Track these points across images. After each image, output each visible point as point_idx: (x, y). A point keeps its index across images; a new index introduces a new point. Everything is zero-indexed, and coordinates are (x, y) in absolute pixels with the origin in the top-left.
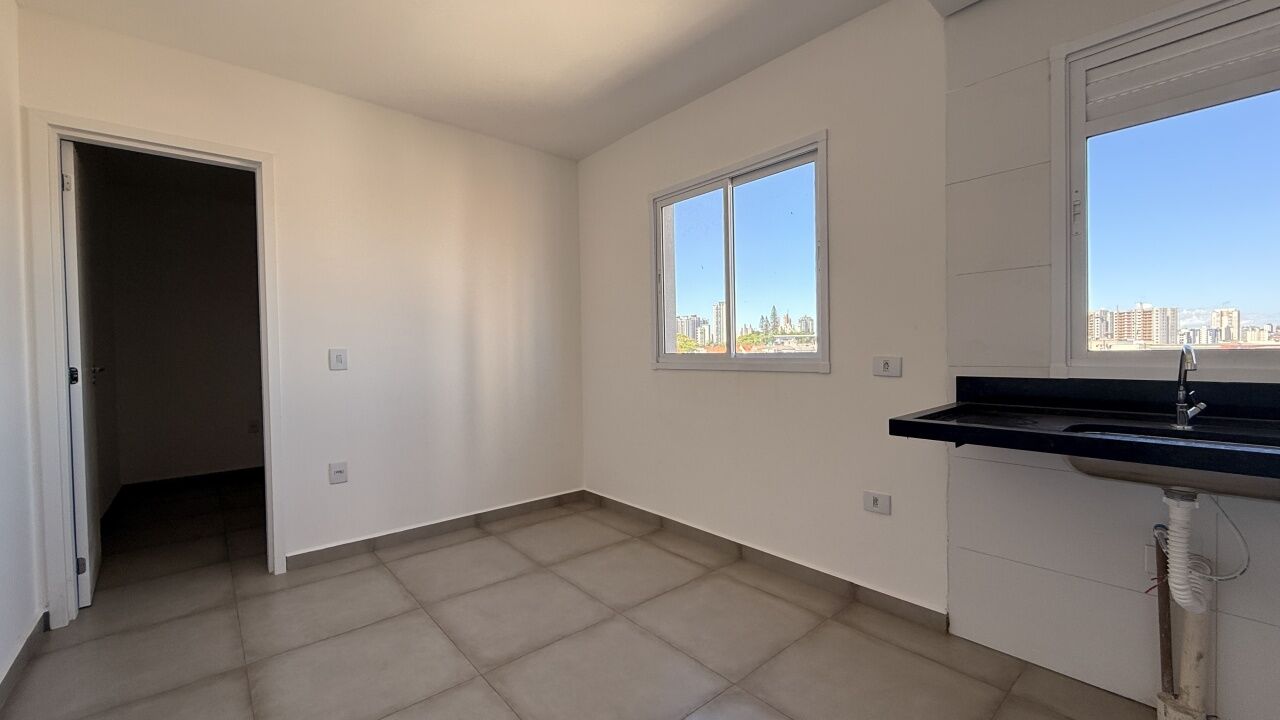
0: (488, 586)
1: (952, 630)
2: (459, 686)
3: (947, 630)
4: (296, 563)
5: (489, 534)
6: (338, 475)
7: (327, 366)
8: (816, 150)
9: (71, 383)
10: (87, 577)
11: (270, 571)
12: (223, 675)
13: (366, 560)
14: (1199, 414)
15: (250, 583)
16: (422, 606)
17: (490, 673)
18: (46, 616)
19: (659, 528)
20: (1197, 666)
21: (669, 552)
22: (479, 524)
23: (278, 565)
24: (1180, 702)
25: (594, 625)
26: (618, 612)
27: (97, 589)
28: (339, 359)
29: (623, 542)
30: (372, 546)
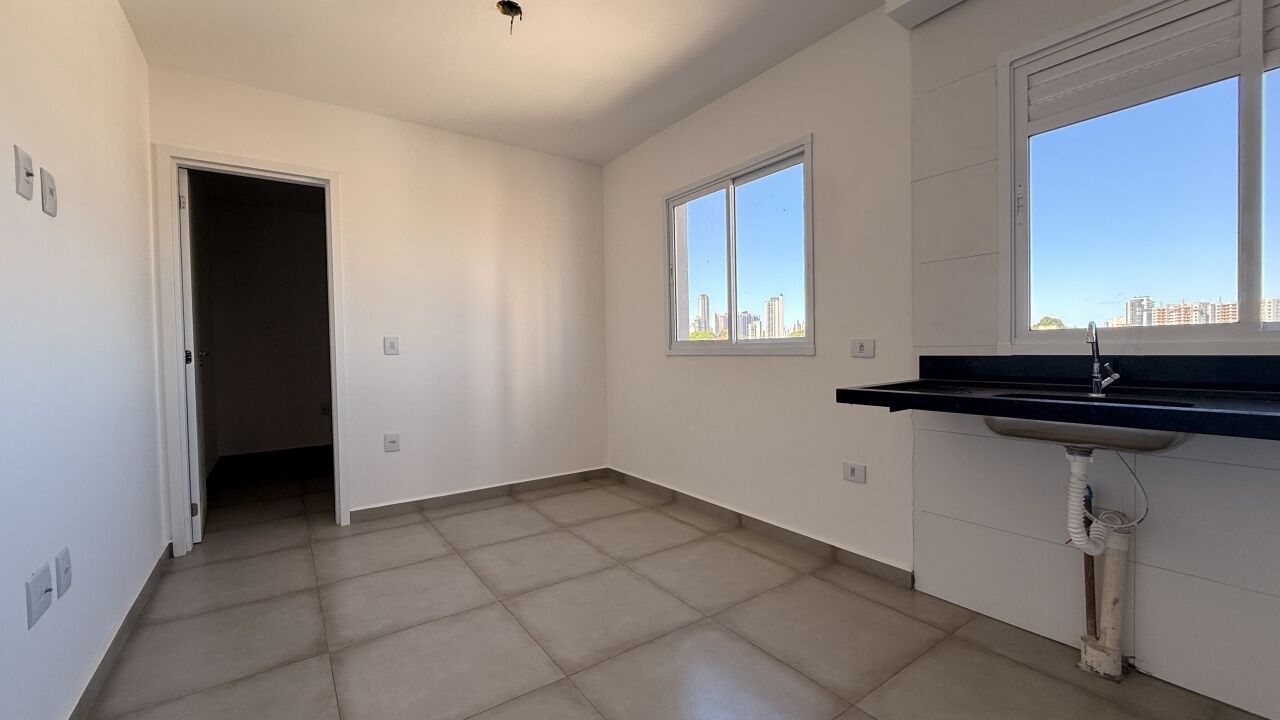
0: (513, 540)
1: (918, 586)
2: (481, 607)
3: (913, 586)
4: (359, 517)
5: (520, 501)
6: (392, 445)
7: (383, 351)
8: (803, 152)
9: (187, 363)
10: (198, 518)
11: (338, 522)
12: (302, 592)
13: (415, 517)
14: (1112, 384)
15: (322, 532)
16: (457, 552)
17: (508, 601)
18: (171, 546)
19: (671, 500)
20: (1113, 609)
21: (677, 520)
22: (512, 493)
23: (344, 518)
24: (1100, 643)
25: (598, 571)
26: (622, 562)
27: (205, 532)
28: (393, 346)
29: (635, 511)
30: (420, 507)
